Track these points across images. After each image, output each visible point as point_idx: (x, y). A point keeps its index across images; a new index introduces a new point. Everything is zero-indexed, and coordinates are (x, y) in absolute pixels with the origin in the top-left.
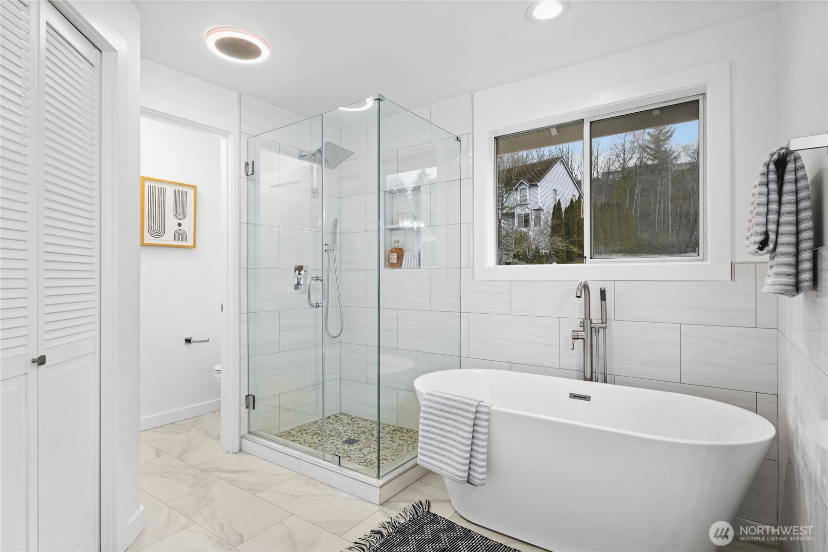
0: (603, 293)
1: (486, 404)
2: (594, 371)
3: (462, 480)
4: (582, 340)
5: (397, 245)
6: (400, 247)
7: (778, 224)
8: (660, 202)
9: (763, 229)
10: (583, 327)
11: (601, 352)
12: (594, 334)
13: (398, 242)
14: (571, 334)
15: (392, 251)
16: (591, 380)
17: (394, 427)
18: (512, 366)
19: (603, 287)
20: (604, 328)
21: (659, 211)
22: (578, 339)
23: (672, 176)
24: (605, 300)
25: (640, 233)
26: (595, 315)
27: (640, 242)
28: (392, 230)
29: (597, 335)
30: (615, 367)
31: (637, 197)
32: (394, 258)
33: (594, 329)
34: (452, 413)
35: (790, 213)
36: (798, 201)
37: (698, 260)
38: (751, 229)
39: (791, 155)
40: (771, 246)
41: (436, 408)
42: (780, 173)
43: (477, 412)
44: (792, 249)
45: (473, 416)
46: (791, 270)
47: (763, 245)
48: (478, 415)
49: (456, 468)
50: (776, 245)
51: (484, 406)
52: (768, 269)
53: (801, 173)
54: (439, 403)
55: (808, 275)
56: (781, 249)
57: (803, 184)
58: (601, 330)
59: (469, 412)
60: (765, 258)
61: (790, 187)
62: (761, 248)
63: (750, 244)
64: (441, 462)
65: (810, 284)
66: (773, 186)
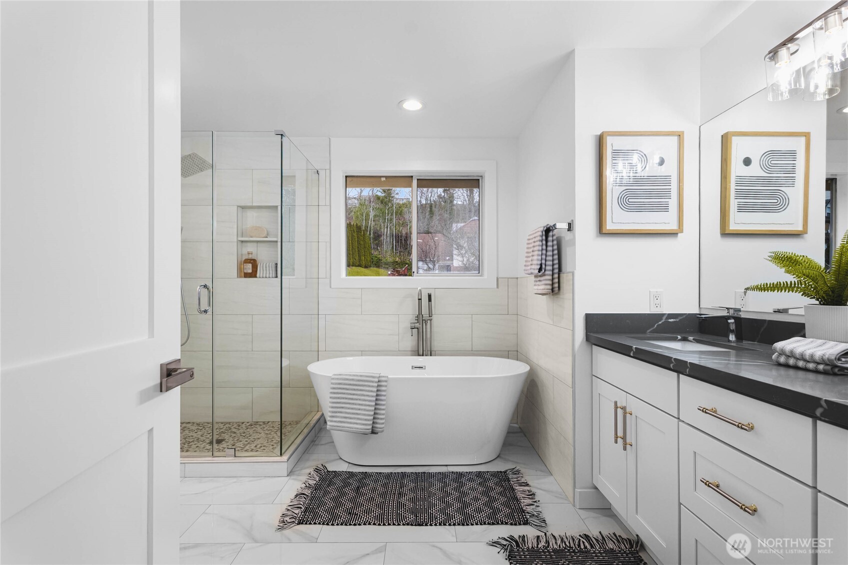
0: (430, 296)
1: (383, 375)
2: (424, 350)
3: (369, 431)
4: (417, 329)
5: (250, 257)
6: (253, 258)
7: (546, 261)
8: (387, 227)
9: (539, 262)
10: (418, 320)
11: (429, 336)
12: (424, 324)
13: (252, 254)
14: (409, 325)
15: (247, 261)
16: (423, 355)
17: (248, 423)
18: (363, 353)
19: (430, 292)
20: (431, 320)
21: (386, 235)
22: (414, 328)
23: (396, 207)
24: (431, 301)
25: (373, 251)
26: (425, 311)
27: (374, 258)
28: (242, 242)
29: (426, 325)
30: (437, 345)
31: (371, 221)
32: (249, 268)
33: (424, 321)
34: (359, 385)
35: (550, 256)
36: (553, 251)
37: (479, 276)
38: (529, 261)
39: (551, 228)
40: (543, 271)
41: (345, 384)
42: (547, 236)
43: (379, 381)
44: (551, 273)
45: (376, 385)
46: (550, 282)
47: (540, 270)
48: (380, 384)
49: (363, 424)
50: (545, 270)
51: (384, 377)
52: (536, 281)
53: (555, 238)
54: (347, 379)
55: (556, 285)
56: (547, 273)
57: (555, 242)
58: (429, 321)
59: (373, 382)
60: (540, 276)
61: (550, 244)
62: (539, 272)
63: (534, 269)
64: (351, 423)
65: (557, 289)
66: (544, 242)
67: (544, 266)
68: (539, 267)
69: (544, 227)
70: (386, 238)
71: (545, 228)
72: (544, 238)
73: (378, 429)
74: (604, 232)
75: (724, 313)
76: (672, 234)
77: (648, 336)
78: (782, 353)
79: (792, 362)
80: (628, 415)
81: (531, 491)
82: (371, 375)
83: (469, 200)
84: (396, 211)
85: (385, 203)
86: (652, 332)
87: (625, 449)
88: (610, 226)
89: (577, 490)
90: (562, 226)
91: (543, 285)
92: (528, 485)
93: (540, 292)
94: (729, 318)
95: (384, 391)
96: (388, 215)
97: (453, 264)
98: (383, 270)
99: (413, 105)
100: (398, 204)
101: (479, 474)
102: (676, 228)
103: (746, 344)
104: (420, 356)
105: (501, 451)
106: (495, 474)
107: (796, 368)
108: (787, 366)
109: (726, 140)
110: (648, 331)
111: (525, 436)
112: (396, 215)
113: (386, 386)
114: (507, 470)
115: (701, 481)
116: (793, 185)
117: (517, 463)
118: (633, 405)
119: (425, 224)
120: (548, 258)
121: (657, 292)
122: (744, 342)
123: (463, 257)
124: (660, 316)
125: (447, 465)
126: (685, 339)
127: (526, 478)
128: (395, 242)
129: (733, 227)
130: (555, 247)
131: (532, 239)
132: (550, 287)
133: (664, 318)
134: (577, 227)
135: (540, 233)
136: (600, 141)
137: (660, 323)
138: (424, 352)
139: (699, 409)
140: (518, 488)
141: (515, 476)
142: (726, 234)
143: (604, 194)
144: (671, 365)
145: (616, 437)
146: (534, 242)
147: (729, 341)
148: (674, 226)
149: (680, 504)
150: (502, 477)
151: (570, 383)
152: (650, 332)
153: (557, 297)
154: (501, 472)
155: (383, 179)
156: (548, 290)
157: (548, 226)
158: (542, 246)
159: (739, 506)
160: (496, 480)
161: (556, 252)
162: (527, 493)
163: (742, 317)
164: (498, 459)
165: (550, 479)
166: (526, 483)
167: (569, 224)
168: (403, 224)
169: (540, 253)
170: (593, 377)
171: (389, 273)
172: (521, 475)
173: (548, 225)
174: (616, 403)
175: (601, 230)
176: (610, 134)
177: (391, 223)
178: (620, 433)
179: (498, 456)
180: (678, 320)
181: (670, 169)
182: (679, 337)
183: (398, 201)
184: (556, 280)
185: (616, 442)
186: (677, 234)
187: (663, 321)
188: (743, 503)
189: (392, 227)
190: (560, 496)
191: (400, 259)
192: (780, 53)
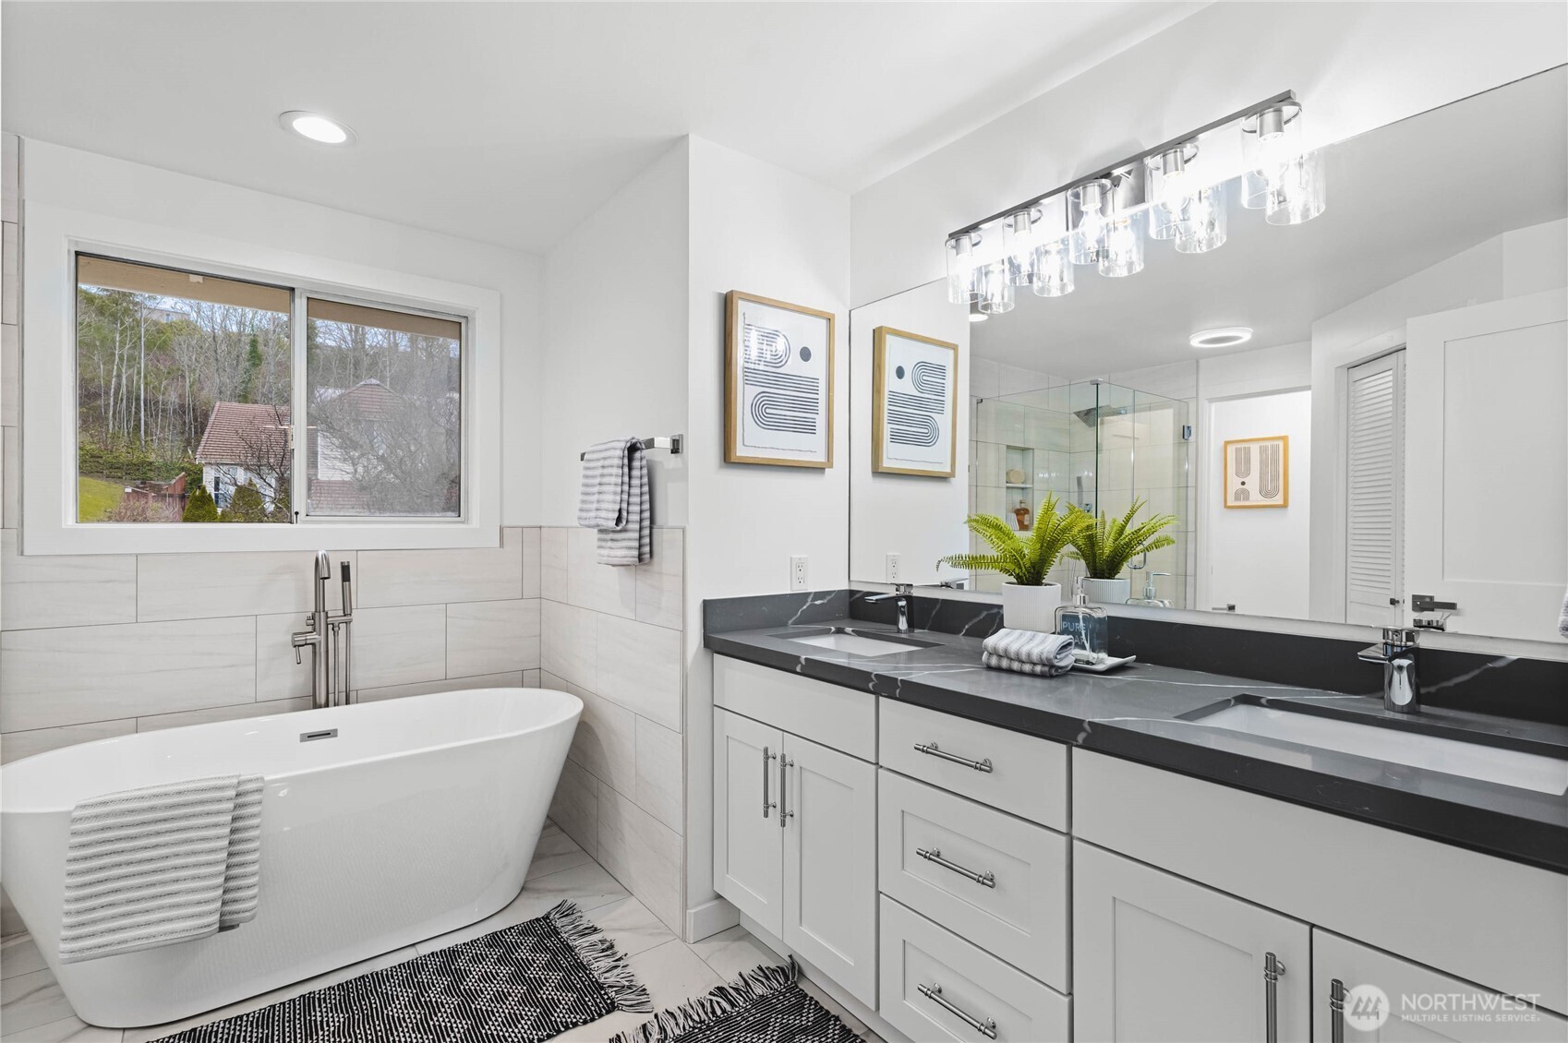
0: (345, 570)
2: (331, 690)
3: (211, 929)
4: (311, 646)
7: (628, 504)
9: (618, 507)
10: (313, 625)
12: (331, 632)
14: (292, 640)
16: (327, 705)
18: (139, 721)
19: (345, 560)
20: (348, 622)
22: (306, 644)
23: (147, 330)
24: (349, 580)
26: (333, 603)
29: (335, 634)
30: (360, 679)
33: (330, 627)
34: (173, 819)
35: (636, 495)
36: (641, 486)
37: (459, 522)
38: (592, 502)
39: (639, 445)
40: (624, 522)
41: (122, 827)
42: (631, 460)
43: (238, 795)
44: (637, 526)
45: (230, 805)
46: (636, 544)
47: (619, 520)
48: (241, 800)
49: (192, 916)
50: (627, 522)
51: (251, 780)
52: (604, 540)
53: (644, 462)
54: (132, 812)
55: (647, 549)
56: (630, 526)
57: (645, 471)
58: (343, 626)
59: (219, 801)
60: (620, 531)
61: (636, 473)
62: (617, 524)
63: (608, 519)
64: (148, 924)
65: (648, 556)
66: (626, 470)
67: (624, 514)
68: (616, 515)
69: (627, 442)
70: (116, 403)
71: (629, 444)
72: (626, 461)
73: (235, 916)
74: (732, 460)
75: (892, 592)
76: (817, 469)
77: (790, 631)
78: (994, 652)
79: (1005, 663)
80: (788, 768)
81: (606, 940)
82: (212, 783)
83: (352, 341)
84: (148, 341)
85: (113, 315)
86: (796, 623)
87: (783, 824)
88: (741, 451)
89: (691, 911)
90: (663, 442)
91: (624, 549)
92: (596, 930)
93: (617, 561)
94: (898, 598)
95: (253, 816)
96: (122, 347)
97: (316, 475)
98: (104, 483)
99: (319, 128)
100: (156, 323)
101: (494, 939)
102: (823, 460)
103: (919, 634)
104: (320, 707)
105: (530, 872)
106: (527, 929)
107: (1010, 671)
108: (999, 669)
109: (878, 335)
110: (790, 622)
111: (563, 831)
112: (147, 348)
113: (260, 803)
114: (549, 913)
115: (918, 853)
116: (941, 412)
117: (563, 891)
118: (795, 749)
119: (238, 379)
120: (632, 500)
121: (800, 559)
122: (916, 631)
123: (354, 464)
124: (803, 597)
125: (413, 945)
126: (840, 631)
127: (590, 917)
128: (146, 416)
129: (887, 464)
130: (645, 480)
131: (598, 460)
132: (636, 553)
133: (810, 599)
134: (689, 446)
135: (619, 453)
136: (727, 304)
137: (805, 607)
138: (331, 696)
139: (916, 748)
140: (580, 943)
141: (566, 920)
142: (878, 472)
143: (733, 397)
144: (871, 685)
145: (767, 806)
146: (603, 467)
147: (899, 631)
148: (820, 458)
149: (878, 893)
150: (541, 930)
151: (677, 725)
152: (795, 623)
153: (645, 571)
154: (538, 920)
155: (194, 278)
156: (632, 559)
157: (634, 441)
158: (622, 476)
159: (975, 879)
160: (531, 941)
161: (646, 489)
162: (600, 946)
163: (914, 595)
164: (524, 893)
165: (632, 903)
166: (593, 927)
167: (674, 440)
168: (169, 373)
169: (619, 489)
170: (715, 708)
171: (129, 490)
172: (579, 914)
173: (633, 438)
174: (766, 750)
175: (727, 457)
176: (742, 296)
177: (130, 367)
178: (775, 797)
179: (523, 889)
180: (825, 601)
181: (816, 368)
182: (833, 629)
183: (155, 317)
184: (647, 540)
185: (766, 815)
186: (824, 469)
187: (808, 604)
188: (979, 874)
189: (135, 378)
190: (655, 931)
191: (162, 457)
192: (961, 241)
